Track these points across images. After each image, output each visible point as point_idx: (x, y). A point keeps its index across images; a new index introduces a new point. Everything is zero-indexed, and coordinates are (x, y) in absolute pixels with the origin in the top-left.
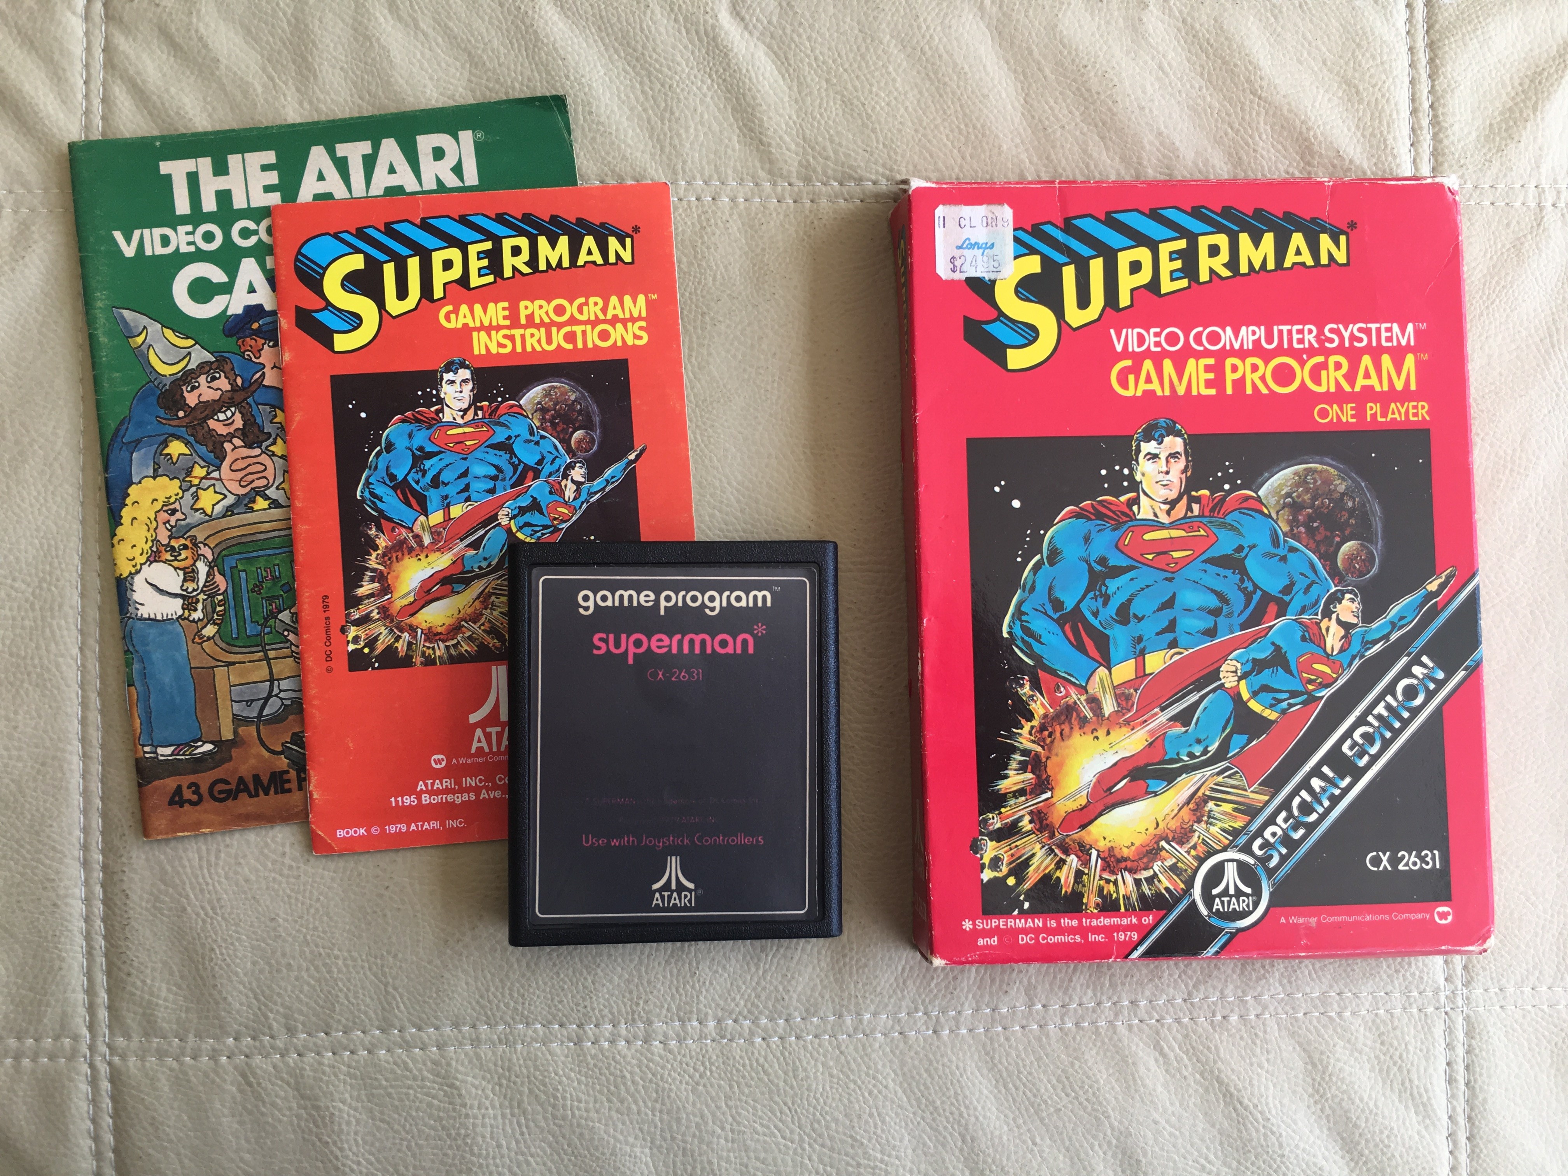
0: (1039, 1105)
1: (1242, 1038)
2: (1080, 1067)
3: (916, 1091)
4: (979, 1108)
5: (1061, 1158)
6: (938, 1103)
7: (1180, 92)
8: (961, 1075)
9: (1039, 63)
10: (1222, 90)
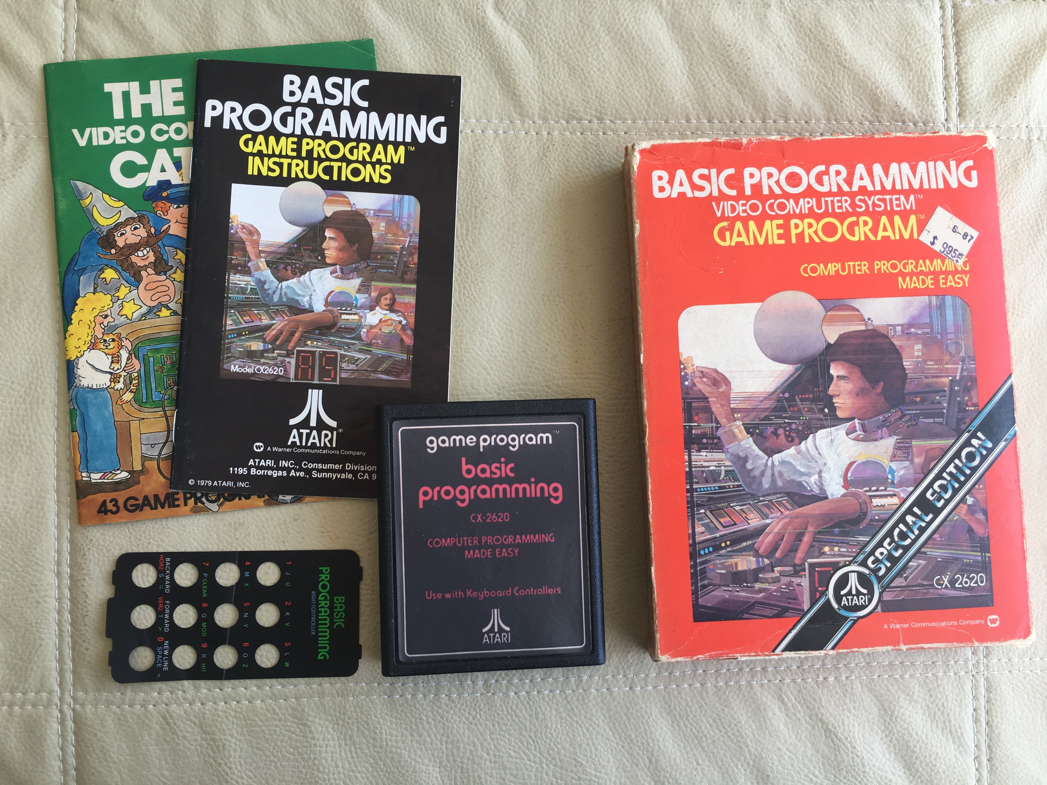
0: (701, 738)
1: (837, 693)
2: (729, 712)
3: (618, 728)
4: (661, 740)
5: (716, 773)
6: (633, 736)
7: (792, 63)
8: (649, 718)
9: (698, 43)
10: (819, 62)
